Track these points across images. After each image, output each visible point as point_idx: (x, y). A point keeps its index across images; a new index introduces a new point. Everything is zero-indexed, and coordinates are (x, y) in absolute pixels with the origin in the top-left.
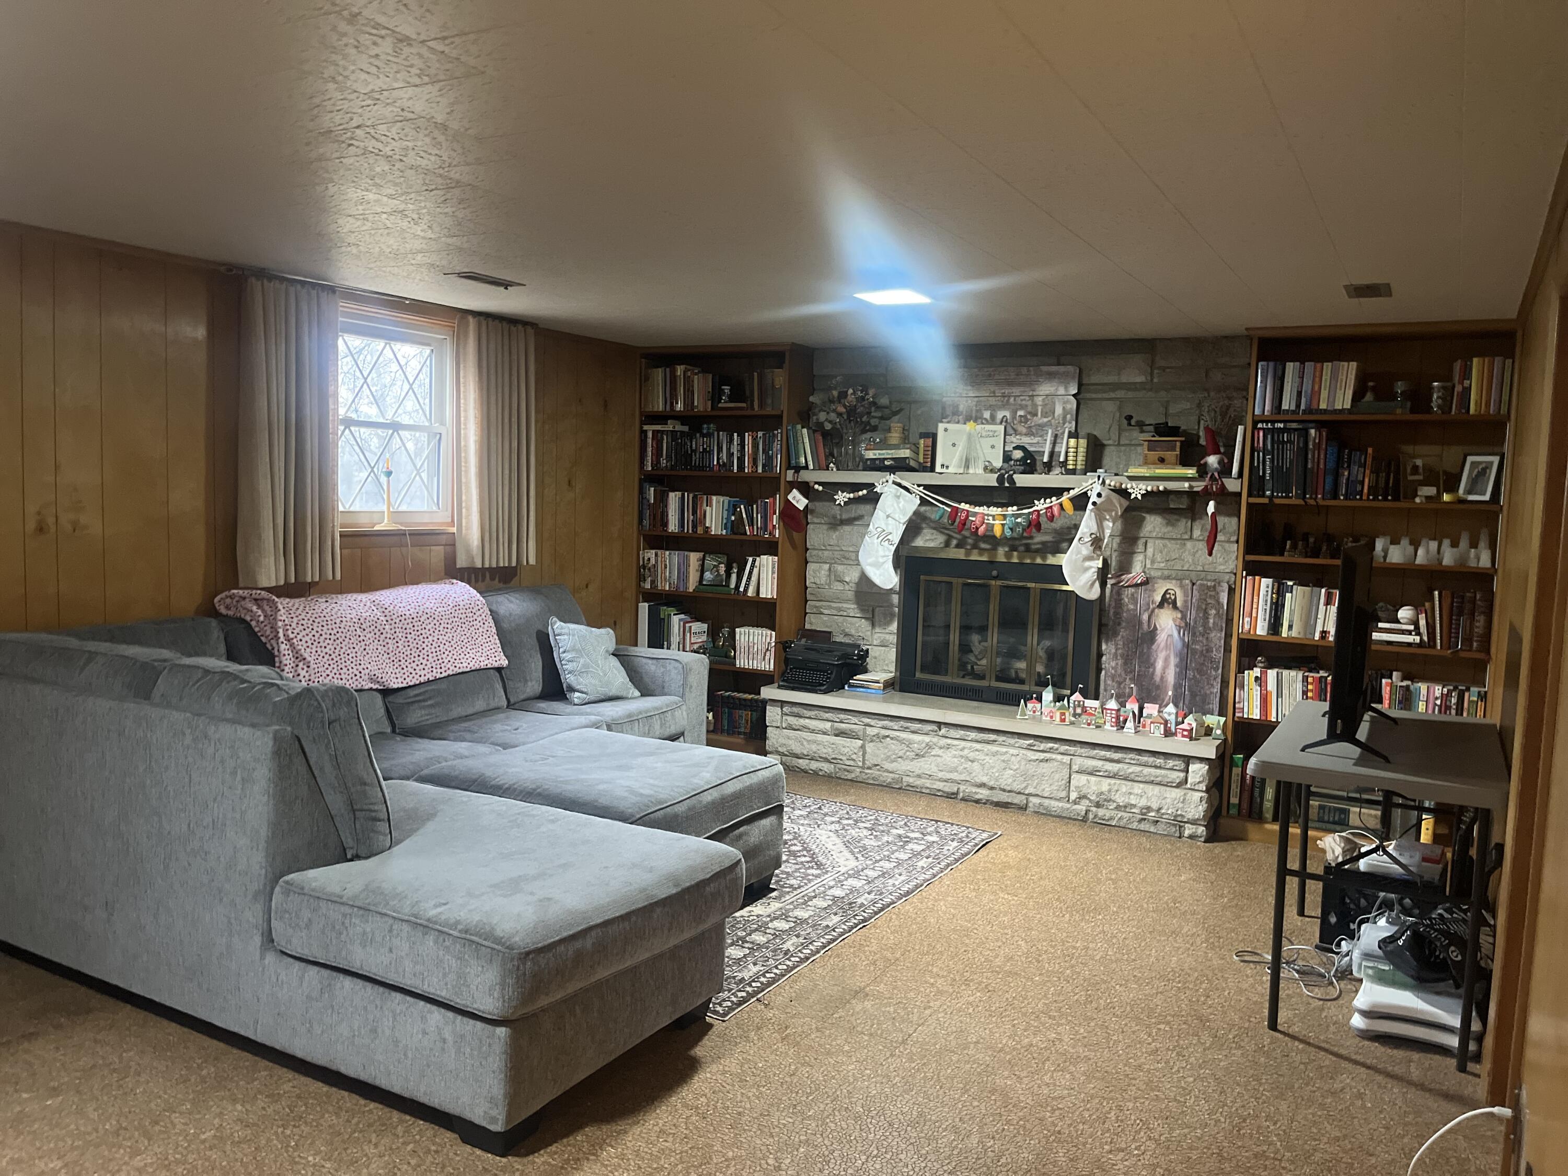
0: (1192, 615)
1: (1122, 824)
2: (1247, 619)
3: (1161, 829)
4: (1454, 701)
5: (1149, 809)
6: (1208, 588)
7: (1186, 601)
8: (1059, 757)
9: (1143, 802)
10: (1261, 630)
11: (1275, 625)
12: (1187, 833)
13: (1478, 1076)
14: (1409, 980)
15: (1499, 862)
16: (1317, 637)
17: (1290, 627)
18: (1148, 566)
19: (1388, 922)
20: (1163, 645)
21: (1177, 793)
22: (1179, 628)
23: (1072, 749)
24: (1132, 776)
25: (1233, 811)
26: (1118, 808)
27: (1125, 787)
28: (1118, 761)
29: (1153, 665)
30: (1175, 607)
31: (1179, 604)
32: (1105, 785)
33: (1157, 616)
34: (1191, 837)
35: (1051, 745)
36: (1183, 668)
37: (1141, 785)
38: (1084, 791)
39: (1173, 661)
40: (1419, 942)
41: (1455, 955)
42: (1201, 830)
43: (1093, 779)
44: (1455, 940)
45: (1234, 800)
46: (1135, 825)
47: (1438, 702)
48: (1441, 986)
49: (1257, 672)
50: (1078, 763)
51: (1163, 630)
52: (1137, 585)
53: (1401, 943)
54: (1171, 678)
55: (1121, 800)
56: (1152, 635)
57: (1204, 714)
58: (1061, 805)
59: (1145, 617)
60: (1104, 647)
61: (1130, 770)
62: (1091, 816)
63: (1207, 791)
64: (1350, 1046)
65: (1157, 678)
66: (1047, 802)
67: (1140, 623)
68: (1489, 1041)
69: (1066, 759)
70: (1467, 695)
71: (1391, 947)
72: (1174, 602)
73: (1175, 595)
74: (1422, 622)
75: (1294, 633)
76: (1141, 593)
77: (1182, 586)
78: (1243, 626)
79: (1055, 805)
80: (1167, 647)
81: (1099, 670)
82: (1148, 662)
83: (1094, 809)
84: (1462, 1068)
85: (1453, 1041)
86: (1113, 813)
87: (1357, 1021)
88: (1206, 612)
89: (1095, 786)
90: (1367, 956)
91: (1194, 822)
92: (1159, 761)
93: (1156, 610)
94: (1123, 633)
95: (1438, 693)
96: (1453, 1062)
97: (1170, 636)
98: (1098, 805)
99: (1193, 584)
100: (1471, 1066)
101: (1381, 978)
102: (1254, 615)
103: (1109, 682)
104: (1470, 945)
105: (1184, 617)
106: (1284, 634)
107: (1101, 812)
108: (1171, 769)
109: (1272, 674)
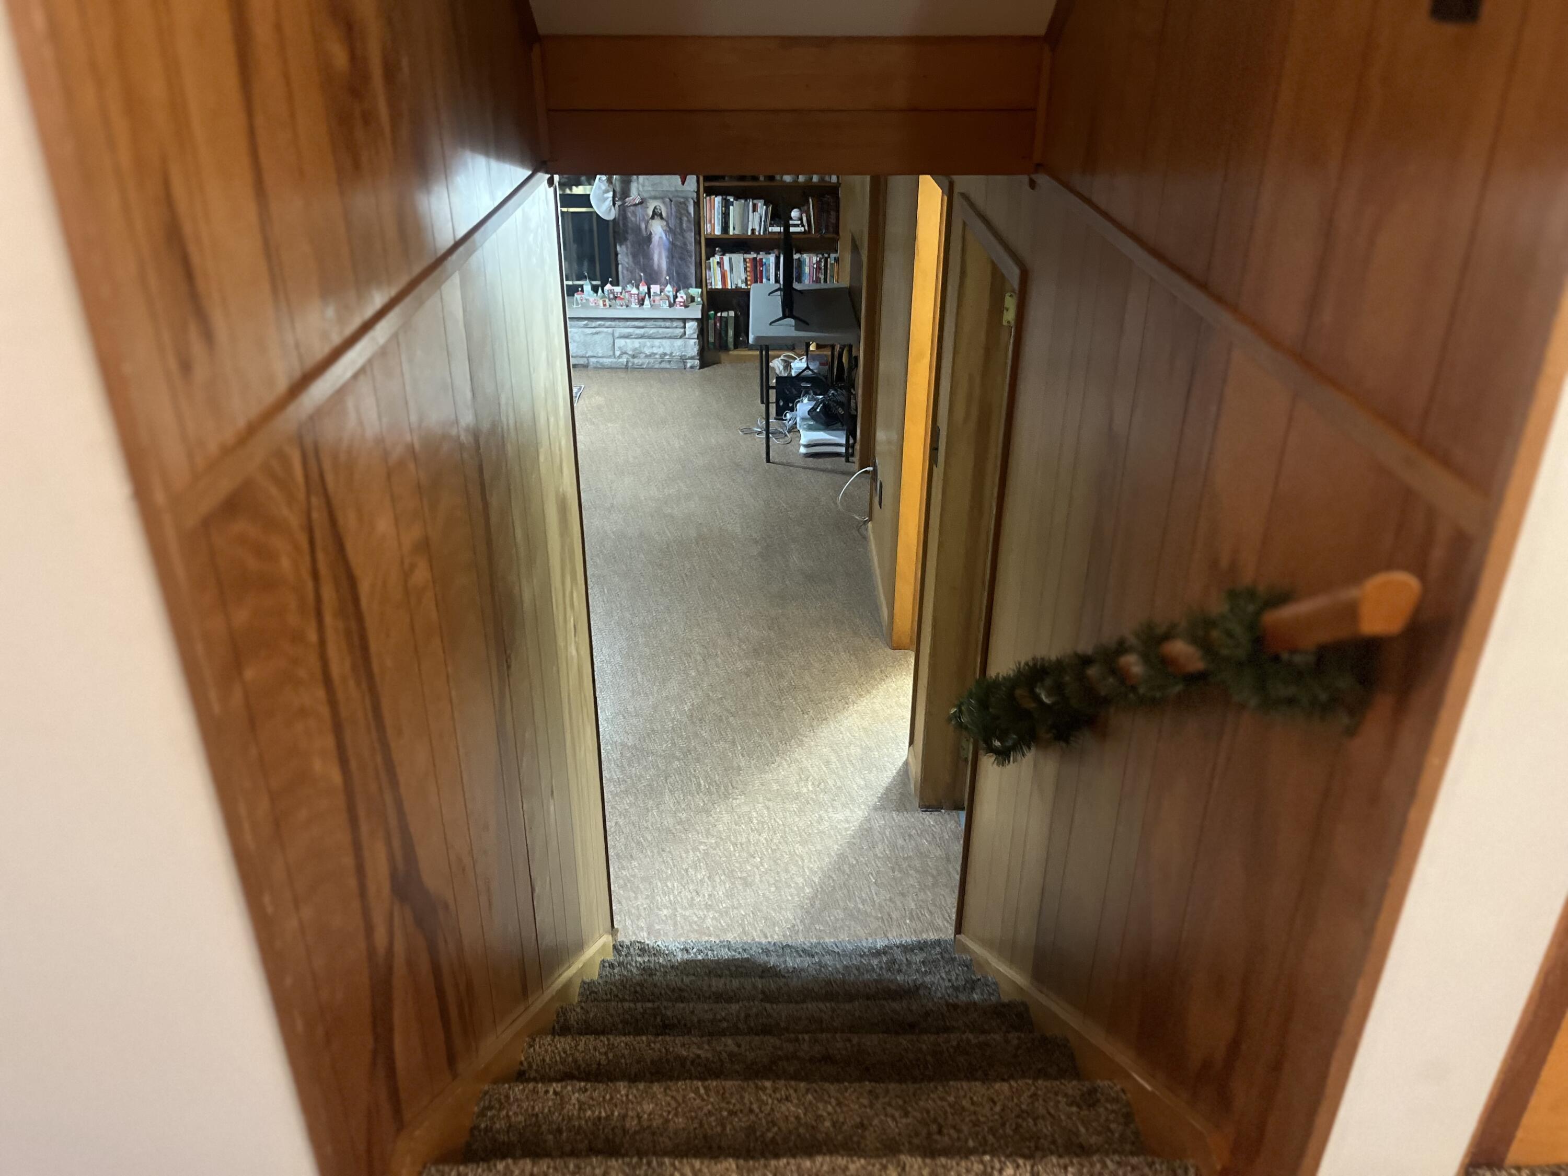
0: (672, 223)
1: (650, 366)
2: (709, 225)
3: (673, 365)
4: (823, 264)
5: (665, 354)
6: (680, 203)
7: (667, 214)
8: (605, 330)
9: (661, 351)
10: (718, 232)
11: (725, 228)
12: (689, 365)
13: (854, 462)
14: (822, 427)
15: (857, 365)
16: (749, 233)
17: (734, 229)
18: (641, 189)
19: (808, 400)
20: (657, 244)
21: (679, 342)
22: (665, 231)
23: (613, 323)
24: (653, 335)
25: (711, 347)
26: (647, 356)
27: (648, 342)
28: (643, 327)
29: (652, 259)
30: (662, 218)
31: (664, 215)
32: (636, 343)
33: (651, 225)
34: (692, 367)
35: (600, 322)
36: (671, 257)
37: (659, 340)
38: (624, 350)
39: (664, 255)
40: (826, 407)
41: (841, 411)
42: (697, 362)
43: (628, 340)
44: (841, 404)
45: (711, 340)
46: (657, 366)
47: (815, 266)
48: (834, 427)
49: (717, 258)
50: (618, 331)
51: (656, 234)
52: (636, 205)
53: (818, 410)
54: (664, 266)
55: (648, 352)
56: (649, 238)
57: (688, 288)
58: (610, 360)
59: (643, 226)
60: (618, 248)
61: (651, 332)
62: (630, 364)
63: (698, 338)
64: (801, 462)
65: (656, 267)
66: (601, 360)
67: (640, 229)
68: (857, 447)
69: (610, 330)
70: (829, 259)
71: (814, 413)
72: (661, 215)
73: (660, 210)
74: (804, 219)
75: (737, 232)
76: (639, 210)
77: (664, 203)
78: (707, 229)
79: (607, 361)
80: (659, 245)
81: (617, 265)
82: (648, 257)
83: (632, 360)
84: (847, 461)
85: (843, 450)
86: (644, 360)
87: (803, 450)
88: (681, 219)
89: (631, 345)
90: (803, 419)
91: (692, 358)
92: (668, 324)
93: (650, 221)
94: (630, 237)
95: (815, 261)
96: (843, 459)
97: (661, 238)
98: (634, 357)
99: (671, 201)
100: (851, 459)
101: (810, 428)
102: (713, 222)
103: (625, 272)
104: (846, 405)
105: (668, 225)
106: (731, 233)
107: (636, 361)
108: (676, 327)
109: (726, 258)
